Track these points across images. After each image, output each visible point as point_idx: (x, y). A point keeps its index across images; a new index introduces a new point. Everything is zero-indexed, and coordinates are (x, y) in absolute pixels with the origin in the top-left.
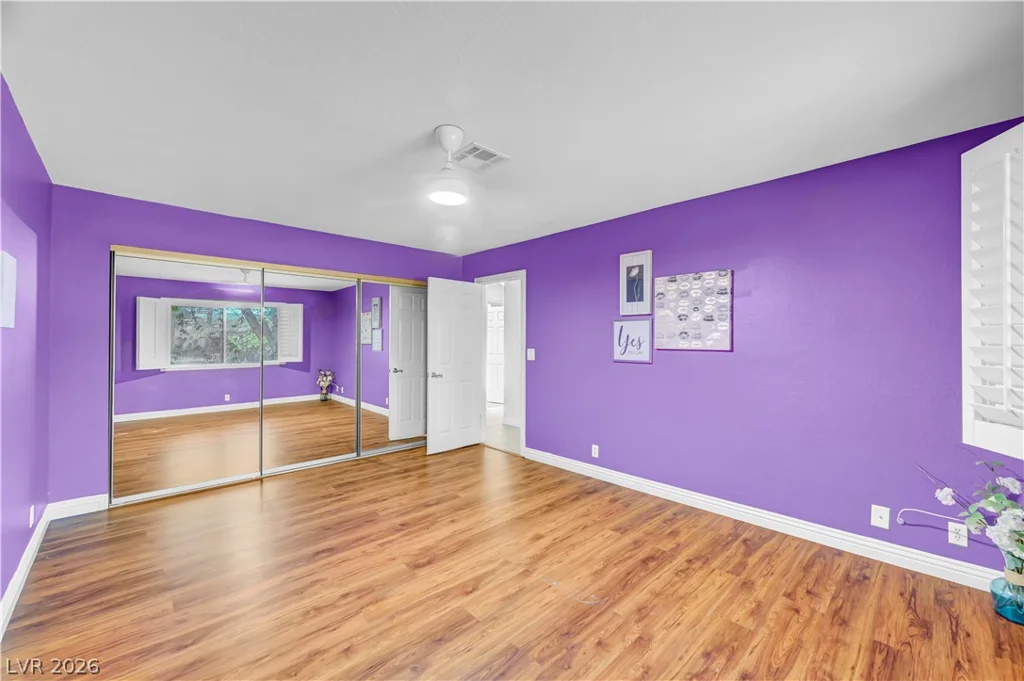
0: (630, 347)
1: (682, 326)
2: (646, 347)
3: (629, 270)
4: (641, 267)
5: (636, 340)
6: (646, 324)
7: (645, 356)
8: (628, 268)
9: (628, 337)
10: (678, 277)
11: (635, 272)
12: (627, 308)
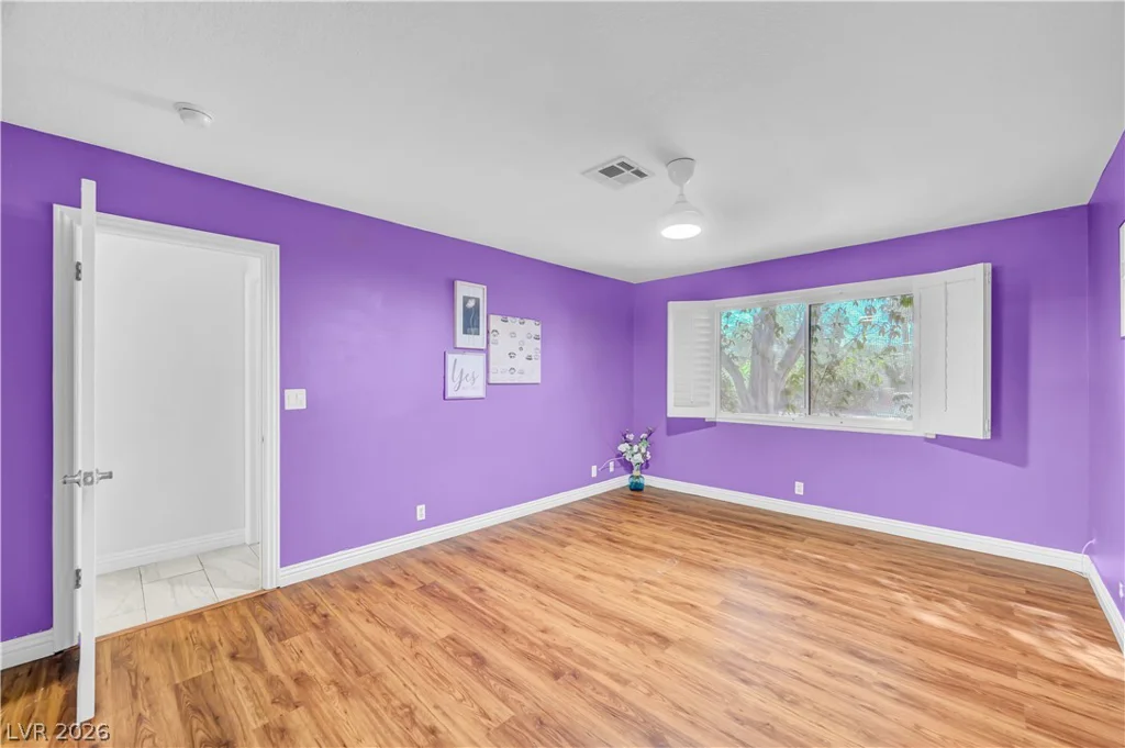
0: (464, 383)
1: (511, 363)
2: (481, 382)
3: (466, 300)
4: (477, 301)
5: (470, 375)
6: (481, 358)
7: (480, 393)
8: (464, 297)
9: (462, 372)
10: (509, 318)
11: (471, 304)
12: (463, 340)
